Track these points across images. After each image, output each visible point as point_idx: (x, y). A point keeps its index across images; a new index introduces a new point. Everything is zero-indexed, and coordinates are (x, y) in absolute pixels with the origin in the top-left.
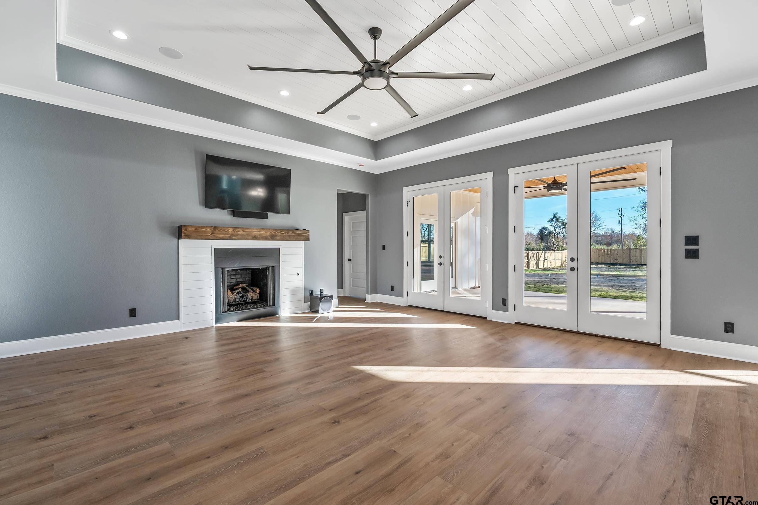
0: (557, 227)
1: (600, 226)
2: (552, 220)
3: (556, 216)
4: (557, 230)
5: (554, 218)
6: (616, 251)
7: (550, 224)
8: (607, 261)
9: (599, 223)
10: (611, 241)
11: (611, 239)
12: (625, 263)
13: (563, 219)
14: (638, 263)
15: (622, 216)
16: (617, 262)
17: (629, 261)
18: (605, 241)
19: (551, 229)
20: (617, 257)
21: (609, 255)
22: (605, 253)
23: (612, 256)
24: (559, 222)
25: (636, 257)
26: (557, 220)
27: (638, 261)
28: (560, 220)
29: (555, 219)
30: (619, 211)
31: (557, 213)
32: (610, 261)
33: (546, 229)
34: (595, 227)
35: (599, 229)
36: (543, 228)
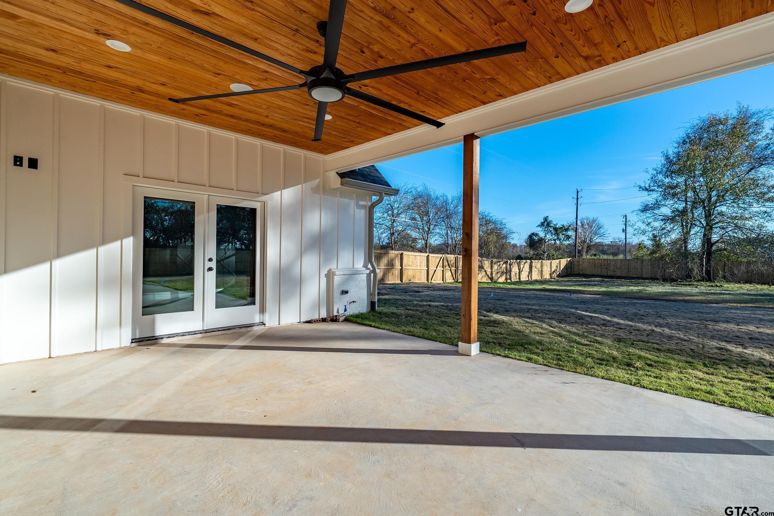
0: (548, 233)
1: (604, 235)
2: (542, 224)
3: (547, 220)
4: (548, 236)
5: (545, 222)
7: (540, 229)
8: (604, 273)
9: (602, 232)
10: (617, 251)
11: (618, 249)
12: (623, 276)
13: (555, 224)
14: (639, 276)
15: (626, 223)
16: (615, 274)
17: (629, 274)
18: (612, 251)
19: (542, 235)
20: (615, 268)
22: (601, 264)
23: (610, 267)
24: (551, 227)
25: (637, 269)
26: (548, 225)
27: (639, 273)
28: (551, 225)
29: (546, 224)
30: (624, 217)
31: (548, 217)
32: (608, 274)
33: (537, 235)
34: (599, 235)
35: (602, 237)
36: (533, 234)
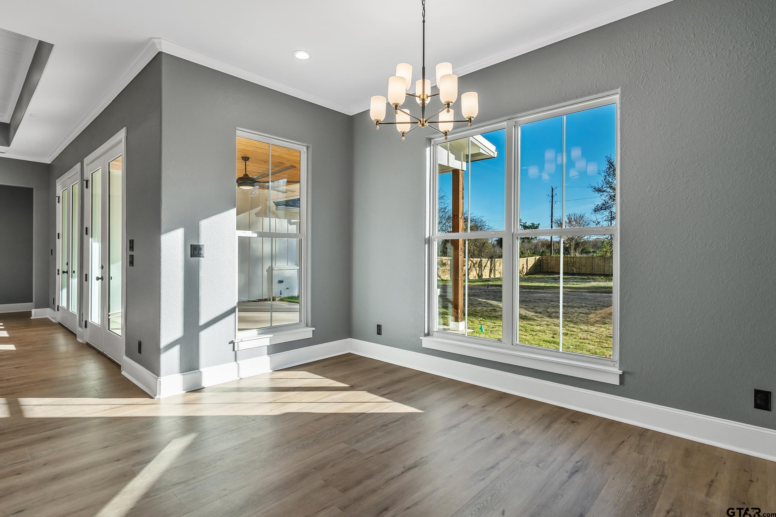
6: (579, 259)
12: (588, 273)
13: (524, 222)
16: (580, 271)
20: (580, 266)
21: (572, 264)
22: (568, 262)
23: (575, 265)
25: (600, 266)
27: (601, 270)
